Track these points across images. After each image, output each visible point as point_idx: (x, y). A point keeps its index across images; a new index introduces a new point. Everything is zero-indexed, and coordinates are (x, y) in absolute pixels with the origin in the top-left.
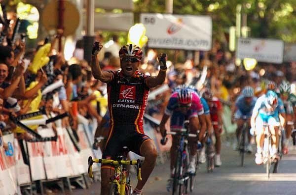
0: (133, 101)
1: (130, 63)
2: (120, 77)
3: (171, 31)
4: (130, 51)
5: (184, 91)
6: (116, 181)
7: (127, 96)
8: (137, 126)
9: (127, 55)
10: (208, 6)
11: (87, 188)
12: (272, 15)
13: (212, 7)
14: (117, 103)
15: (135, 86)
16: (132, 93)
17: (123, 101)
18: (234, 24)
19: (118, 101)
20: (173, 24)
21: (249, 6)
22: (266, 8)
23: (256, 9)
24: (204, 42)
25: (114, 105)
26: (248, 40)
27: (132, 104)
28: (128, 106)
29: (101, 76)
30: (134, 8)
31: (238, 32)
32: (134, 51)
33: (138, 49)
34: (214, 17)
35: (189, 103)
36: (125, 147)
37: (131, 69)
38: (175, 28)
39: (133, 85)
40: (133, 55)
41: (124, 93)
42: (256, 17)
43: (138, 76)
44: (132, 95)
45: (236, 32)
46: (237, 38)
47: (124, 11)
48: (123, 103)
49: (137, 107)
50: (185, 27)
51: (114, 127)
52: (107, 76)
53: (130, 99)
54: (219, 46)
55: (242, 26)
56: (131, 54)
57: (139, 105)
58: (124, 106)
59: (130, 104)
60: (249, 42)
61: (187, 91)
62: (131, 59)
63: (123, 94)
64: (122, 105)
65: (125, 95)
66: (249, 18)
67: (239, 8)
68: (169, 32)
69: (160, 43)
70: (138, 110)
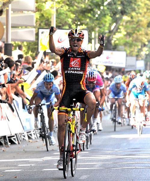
1: (76, 42)
2: (69, 52)
3: (60, 41)
4: (76, 33)
5: (91, 73)
7: (75, 65)
8: (82, 85)
9: (73, 36)
11: (19, 143)
14: (68, 70)
15: (80, 59)
16: (78, 63)
17: (72, 69)
19: (69, 69)
25: (66, 72)
27: (78, 71)
28: (75, 72)
29: (56, 50)
32: (78, 34)
33: (81, 32)
35: (94, 81)
36: (74, 99)
37: (77, 46)
39: (79, 58)
40: (78, 36)
43: (82, 51)
44: (78, 64)
48: (72, 70)
49: (82, 73)
51: (66, 86)
52: (60, 51)
53: (77, 68)
56: (76, 35)
57: (83, 71)
58: (73, 72)
59: (77, 71)
61: (93, 72)
62: (77, 39)
63: (72, 64)
64: (71, 72)
65: (73, 64)
70: (83, 74)
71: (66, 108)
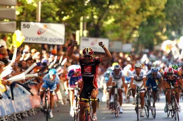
0: (91, 73)
3: (39, 33)
6: (88, 108)
7: (88, 71)
8: (94, 84)
10: (63, 17)
12: (102, 23)
13: (65, 18)
15: (91, 66)
16: (90, 70)
17: (86, 73)
18: (79, 29)
20: (41, 28)
21: (88, 17)
22: (98, 18)
23: (92, 19)
24: (60, 40)
26: (87, 38)
27: (90, 75)
28: (88, 76)
30: (16, 18)
31: (81, 33)
32: (89, 52)
34: (66, 24)
38: (42, 31)
41: (86, 70)
42: (92, 24)
45: (80, 33)
46: (80, 37)
47: (10, 20)
48: (86, 75)
50: (48, 30)
53: (89, 73)
54: (69, 42)
55: (83, 30)
58: (87, 76)
59: (89, 75)
60: (88, 40)
66: (88, 25)
67: (82, 18)
68: (39, 34)
69: (33, 40)
70: (93, 77)
71: (86, 99)
